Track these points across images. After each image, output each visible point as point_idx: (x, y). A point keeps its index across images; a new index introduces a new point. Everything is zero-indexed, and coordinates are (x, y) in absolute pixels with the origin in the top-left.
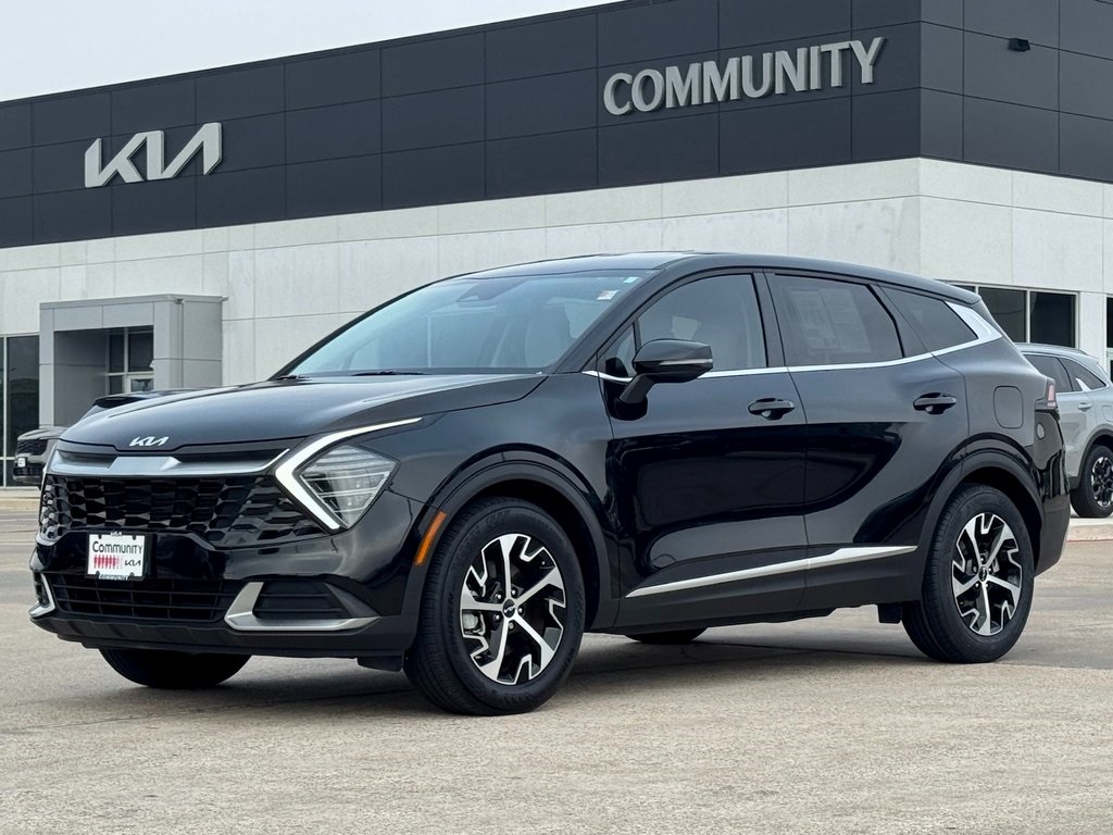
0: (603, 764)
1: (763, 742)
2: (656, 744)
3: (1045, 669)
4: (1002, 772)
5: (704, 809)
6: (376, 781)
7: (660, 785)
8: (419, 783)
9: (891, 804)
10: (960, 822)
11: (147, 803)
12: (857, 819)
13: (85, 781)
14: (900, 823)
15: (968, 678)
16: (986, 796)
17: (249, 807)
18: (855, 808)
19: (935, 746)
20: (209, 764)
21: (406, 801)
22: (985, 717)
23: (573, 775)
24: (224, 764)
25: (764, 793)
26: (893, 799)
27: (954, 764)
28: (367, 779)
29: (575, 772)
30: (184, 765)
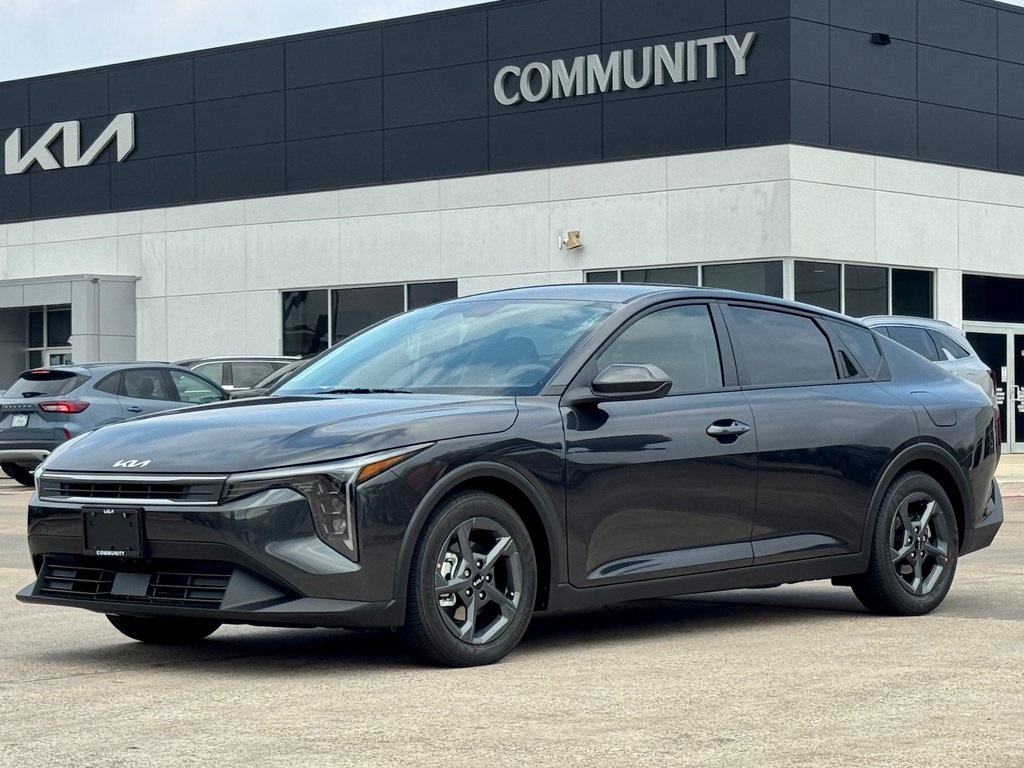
0: (559, 713)
1: (706, 692)
2: (604, 694)
3: (951, 619)
4: (942, 718)
5: (668, 757)
6: (346, 732)
7: (619, 733)
8: (388, 733)
9: (844, 750)
11: (130, 754)
13: (67, 734)
15: (881, 629)
16: (933, 742)
17: (231, 758)
18: (812, 754)
19: (871, 694)
20: (181, 716)
21: (380, 751)
22: (909, 666)
23: (533, 725)
24: (196, 716)
25: (721, 740)
26: (847, 745)
27: (894, 711)
28: (337, 730)
29: (535, 722)
30: (157, 717)
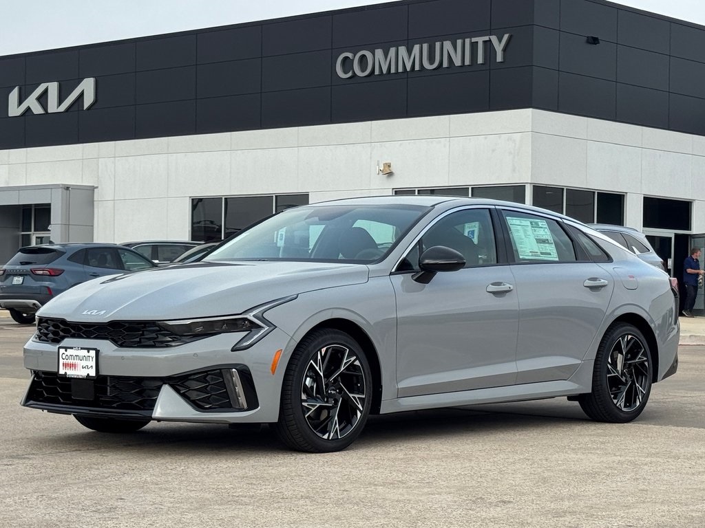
0: (396, 482)
1: (490, 470)
3: (645, 426)
4: (647, 490)
5: (471, 512)
6: (258, 491)
7: (437, 496)
8: (286, 493)
9: (585, 510)
10: (633, 522)
11: (120, 503)
12: (568, 518)
13: (76, 489)
14: (596, 522)
15: (599, 431)
16: (642, 505)
17: (186, 507)
18: (565, 512)
19: (598, 473)
20: (148, 479)
21: (283, 504)
22: (620, 456)
23: (380, 489)
24: (159, 479)
25: (504, 502)
26: (586, 507)
27: (614, 485)
28: (253, 490)
29: (381, 487)
30: (133, 479)
